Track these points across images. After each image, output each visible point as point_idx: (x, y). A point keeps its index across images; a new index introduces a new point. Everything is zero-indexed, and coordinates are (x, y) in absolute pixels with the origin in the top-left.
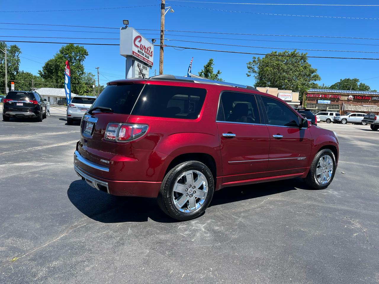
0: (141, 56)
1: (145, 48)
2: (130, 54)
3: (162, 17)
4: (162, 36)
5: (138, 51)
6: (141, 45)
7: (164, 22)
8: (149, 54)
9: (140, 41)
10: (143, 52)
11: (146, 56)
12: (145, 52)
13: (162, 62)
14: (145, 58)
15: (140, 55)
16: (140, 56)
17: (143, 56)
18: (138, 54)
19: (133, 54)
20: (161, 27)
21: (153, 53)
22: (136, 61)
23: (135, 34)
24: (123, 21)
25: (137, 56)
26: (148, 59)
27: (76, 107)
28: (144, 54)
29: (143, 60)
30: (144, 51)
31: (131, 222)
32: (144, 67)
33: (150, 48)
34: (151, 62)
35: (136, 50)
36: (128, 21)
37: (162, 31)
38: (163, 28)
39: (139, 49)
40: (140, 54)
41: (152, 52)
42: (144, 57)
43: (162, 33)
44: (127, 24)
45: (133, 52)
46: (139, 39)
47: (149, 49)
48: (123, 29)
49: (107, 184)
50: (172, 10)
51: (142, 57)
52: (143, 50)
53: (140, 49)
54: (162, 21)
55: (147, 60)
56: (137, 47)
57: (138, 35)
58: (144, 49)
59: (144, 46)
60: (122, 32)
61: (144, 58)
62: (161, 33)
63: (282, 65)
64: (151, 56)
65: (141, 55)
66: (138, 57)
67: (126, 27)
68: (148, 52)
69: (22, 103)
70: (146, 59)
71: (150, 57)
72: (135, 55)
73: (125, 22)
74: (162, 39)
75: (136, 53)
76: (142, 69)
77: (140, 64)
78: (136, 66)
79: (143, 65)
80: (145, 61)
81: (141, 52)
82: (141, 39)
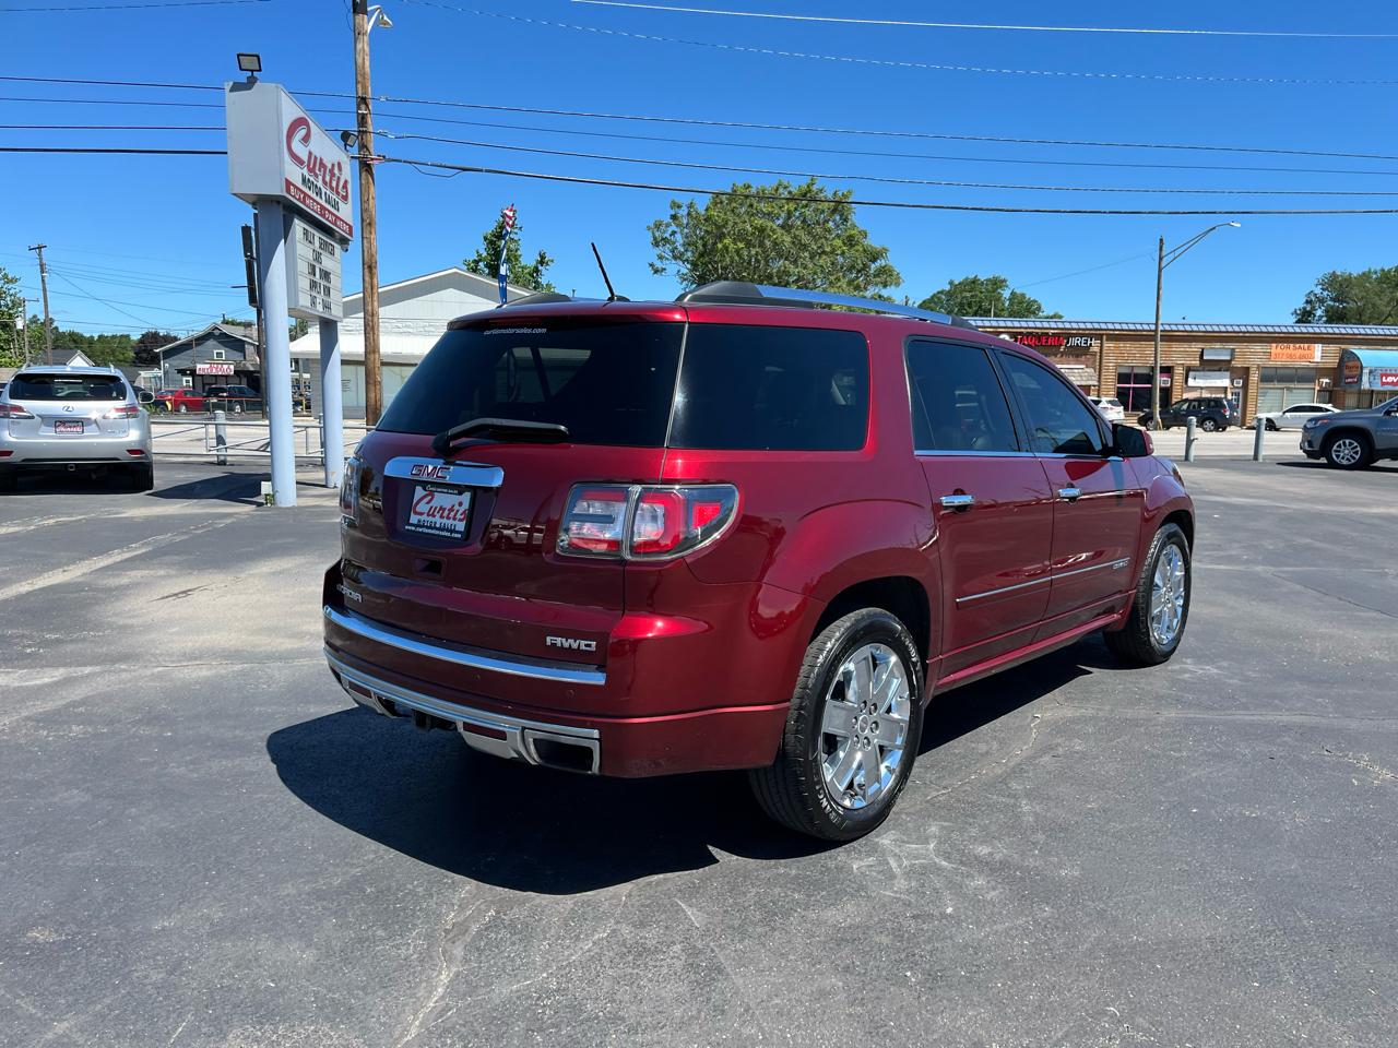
0: (314, 200)
1: (325, 167)
2: (277, 190)
3: (359, 46)
4: (362, 120)
5: (304, 180)
6: (310, 153)
7: (367, 63)
8: (338, 193)
9: (306, 139)
11: (328, 201)
12: (324, 182)
13: (370, 224)
14: (327, 206)
15: (309, 197)
17: (318, 199)
18: (302, 192)
19: (288, 191)
20: (359, 86)
21: (349, 186)
22: (296, 221)
23: (290, 110)
24: (238, 56)
25: (299, 200)
26: (336, 212)
27: (32, 417)
28: (323, 190)
29: (321, 215)
30: (320, 178)
31: (661, 876)
32: (323, 245)
33: (340, 167)
34: (347, 224)
35: (295, 174)
36: (258, 56)
37: (363, 100)
38: (364, 87)
39: (305, 171)
40: (311, 194)
41: (345, 186)
42: (323, 203)
43: (363, 106)
44: (252, 71)
45: (288, 184)
46: (302, 133)
47: (336, 171)
48: (237, 87)
49: (596, 733)
50: (385, 18)
51: (318, 203)
52: (316, 176)
53: (310, 170)
54: (360, 61)
55: (333, 214)
56: (300, 161)
57: (299, 113)
58: (320, 170)
59: (321, 159)
60: (233, 100)
61: (322, 208)
62: (359, 108)
63: (774, 231)
64: (345, 198)
65: (314, 196)
66: (304, 202)
67: (252, 81)
68: (334, 184)
70: (329, 211)
71: (341, 204)
72: (294, 196)
73: (247, 63)
74: (366, 132)
75: (297, 188)
76: (320, 251)
77: (313, 230)
78: (300, 241)
79: (322, 236)
80: (327, 219)
81: (313, 184)
82: (308, 131)
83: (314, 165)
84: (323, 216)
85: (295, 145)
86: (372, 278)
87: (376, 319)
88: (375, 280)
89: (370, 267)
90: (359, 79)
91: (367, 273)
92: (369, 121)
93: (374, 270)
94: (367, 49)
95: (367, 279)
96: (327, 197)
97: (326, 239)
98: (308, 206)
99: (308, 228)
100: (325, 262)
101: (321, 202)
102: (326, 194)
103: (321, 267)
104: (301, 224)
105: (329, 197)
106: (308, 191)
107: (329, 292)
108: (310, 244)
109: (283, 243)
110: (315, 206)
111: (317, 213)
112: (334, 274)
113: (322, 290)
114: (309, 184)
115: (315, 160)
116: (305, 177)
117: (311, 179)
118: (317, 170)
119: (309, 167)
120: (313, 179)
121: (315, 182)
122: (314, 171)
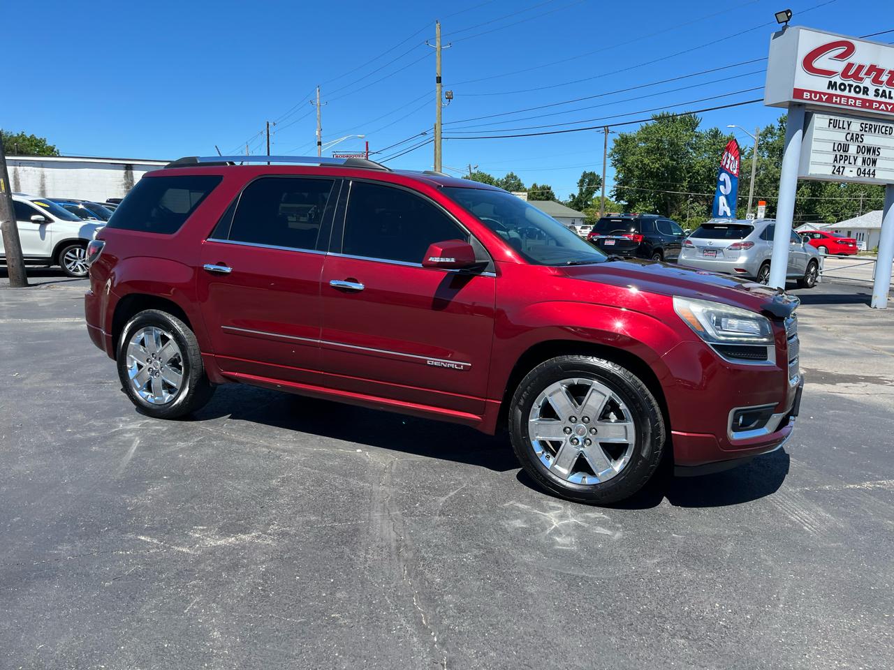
0: (848, 98)
1: (880, 72)
5: (832, 85)
6: (850, 66)
9: (843, 55)
11: (880, 95)
12: (876, 81)
14: (879, 99)
15: (837, 96)
16: (841, 96)
17: (861, 95)
18: (825, 94)
19: (799, 97)
22: (815, 116)
23: (808, 40)
24: (776, 14)
25: (821, 99)
27: (694, 247)
28: (872, 89)
29: (862, 107)
30: (868, 80)
32: (868, 128)
35: (820, 84)
39: (835, 79)
40: (846, 93)
42: (871, 96)
44: (786, 22)
45: (798, 93)
46: (837, 52)
48: (778, 35)
51: (856, 99)
53: (847, 77)
55: (890, 104)
56: (829, 73)
57: (834, 39)
58: (868, 73)
59: (874, 66)
60: (775, 44)
61: (864, 101)
65: (853, 94)
66: (829, 101)
67: (784, 29)
69: (613, 239)
70: (880, 103)
72: (811, 99)
73: (783, 17)
75: (816, 93)
76: (860, 133)
77: (846, 119)
78: (821, 129)
79: (865, 122)
80: (876, 109)
81: (850, 86)
82: (850, 49)
83: (851, 72)
84: (870, 107)
85: (821, 63)
96: (880, 92)
97: (873, 123)
98: (836, 103)
99: (838, 118)
100: (870, 140)
101: (865, 97)
102: (877, 91)
103: (861, 145)
104: (826, 116)
105: (884, 91)
106: (838, 92)
107: (874, 162)
108: (841, 130)
109: (800, 132)
110: (851, 102)
111: (855, 106)
112: (888, 148)
113: (859, 161)
114: (842, 87)
115: (861, 67)
116: (835, 83)
117: (846, 83)
118: (862, 75)
119: (845, 74)
120: (851, 83)
121: (855, 84)
122: (856, 76)
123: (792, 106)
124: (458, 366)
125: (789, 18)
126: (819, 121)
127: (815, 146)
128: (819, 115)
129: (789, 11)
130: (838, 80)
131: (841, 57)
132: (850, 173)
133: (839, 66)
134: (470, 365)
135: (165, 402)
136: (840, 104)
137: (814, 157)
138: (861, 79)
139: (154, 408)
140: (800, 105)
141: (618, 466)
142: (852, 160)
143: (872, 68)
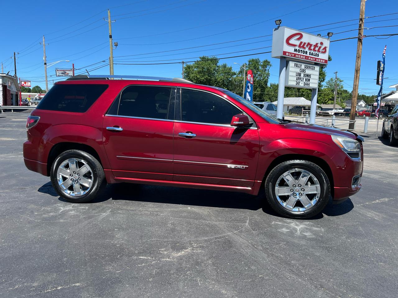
0: (301, 55)
1: (311, 45)
3: (362, 3)
4: (360, 25)
5: (295, 50)
6: (301, 43)
7: (364, 8)
8: (319, 51)
10: (307, 50)
12: (310, 49)
13: (358, 57)
14: (310, 56)
15: (297, 54)
16: (299, 55)
17: (305, 54)
18: (293, 54)
20: (360, 16)
22: (290, 62)
24: (275, 21)
25: (292, 56)
26: (317, 57)
28: (308, 52)
29: (306, 59)
32: (307, 67)
33: (322, 43)
34: (323, 60)
35: (291, 50)
37: (361, 20)
38: (362, 16)
40: (300, 53)
41: (325, 48)
42: (308, 55)
43: (361, 21)
44: (279, 24)
45: (285, 53)
46: (298, 37)
47: (319, 45)
48: (276, 29)
51: (303, 56)
54: (361, 8)
55: (314, 58)
56: (294, 45)
58: (307, 46)
60: (275, 33)
61: (306, 57)
62: (360, 22)
64: (324, 52)
65: (302, 54)
66: (295, 56)
67: (279, 27)
68: (317, 49)
70: (311, 57)
71: (320, 54)
72: (289, 55)
73: (278, 22)
74: (360, 29)
75: (290, 53)
76: (305, 69)
77: (300, 64)
78: (292, 67)
79: (306, 65)
80: (310, 60)
81: (301, 51)
82: (301, 36)
83: (302, 45)
84: (308, 59)
85: (292, 41)
86: (357, 74)
87: (357, 87)
88: (358, 75)
89: (357, 71)
90: (361, 13)
91: (356, 73)
92: (362, 25)
93: (358, 72)
94: (364, 3)
95: (356, 74)
96: (311, 53)
97: (309, 65)
98: (297, 57)
99: (297, 63)
100: (308, 72)
101: (306, 55)
102: (310, 53)
103: (305, 73)
104: (294, 62)
105: (312, 53)
106: (297, 53)
107: (309, 80)
108: (298, 68)
109: (285, 68)
110: (302, 57)
111: (303, 59)
112: (313, 75)
113: (304, 79)
114: (299, 51)
115: (305, 43)
116: (297, 49)
117: (300, 49)
118: (305, 46)
119: (300, 46)
120: (302, 49)
121: (303, 50)
122: (303, 47)
123: (282, 58)
124: (243, 167)
125: (280, 23)
126: (291, 64)
127: (290, 74)
128: (291, 62)
129: (280, 20)
130: (297, 48)
131: (299, 39)
132: (302, 85)
133: (298, 43)
134: (248, 166)
135: (82, 195)
136: (298, 58)
137: (290, 78)
138: (305, 48)
139: (75, 198)
140: (285, 58)
141: (313, 202)
142: (302, 80)
143: (309, 44)
